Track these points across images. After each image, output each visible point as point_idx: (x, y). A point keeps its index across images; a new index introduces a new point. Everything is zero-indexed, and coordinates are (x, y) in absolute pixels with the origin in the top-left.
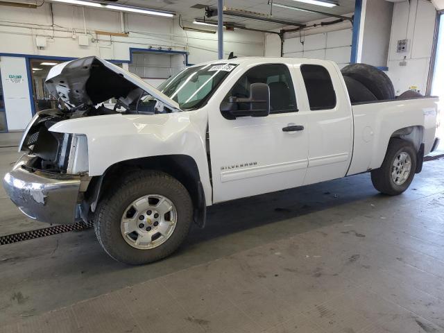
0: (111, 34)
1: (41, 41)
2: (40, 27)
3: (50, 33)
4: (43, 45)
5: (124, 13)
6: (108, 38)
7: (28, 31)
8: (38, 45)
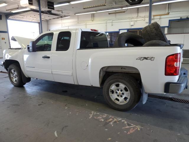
0: (160, 15)
1: (132, 23)
2: (133, 18)
3: (136, 20)
4: (133, 24)
5: (169, 4)
6: (159, 17)
7: (129, 20)
8: (131, 24)
